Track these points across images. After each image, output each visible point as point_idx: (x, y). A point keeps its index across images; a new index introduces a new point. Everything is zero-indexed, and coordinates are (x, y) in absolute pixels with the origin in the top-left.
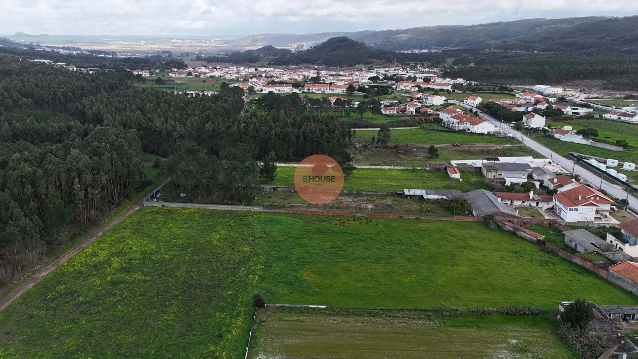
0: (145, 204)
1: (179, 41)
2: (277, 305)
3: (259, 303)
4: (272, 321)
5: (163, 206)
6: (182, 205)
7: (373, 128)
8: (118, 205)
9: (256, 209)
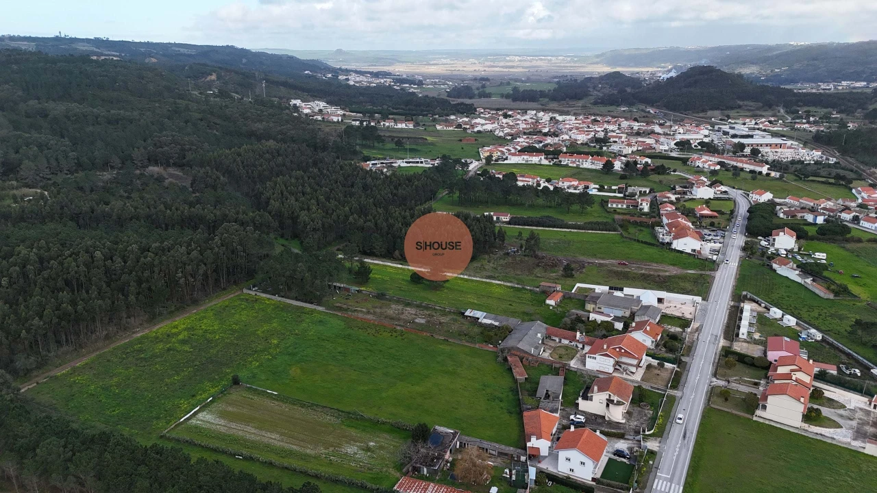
0: (245, 291)
1: (517, 58)
2: (248, 385)
3: (236, 382)
4: (236, 395)
5: (256, 295)
6: (269, 296)
7: (560, 228)
8: (224, 289)
9: (320, 308)
